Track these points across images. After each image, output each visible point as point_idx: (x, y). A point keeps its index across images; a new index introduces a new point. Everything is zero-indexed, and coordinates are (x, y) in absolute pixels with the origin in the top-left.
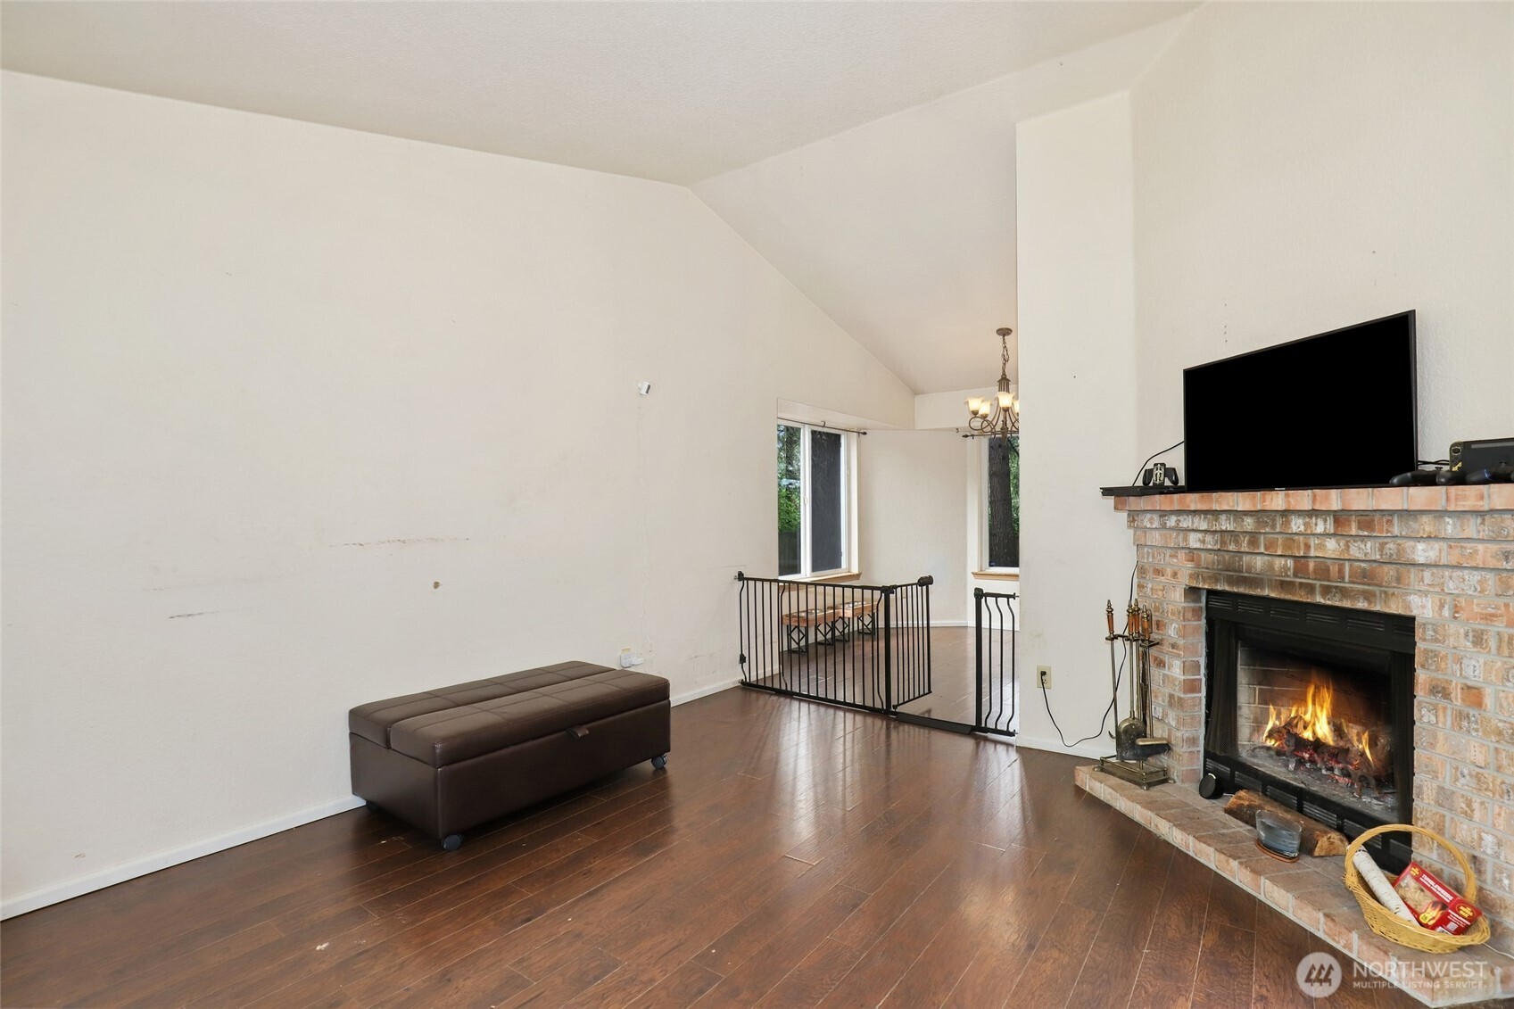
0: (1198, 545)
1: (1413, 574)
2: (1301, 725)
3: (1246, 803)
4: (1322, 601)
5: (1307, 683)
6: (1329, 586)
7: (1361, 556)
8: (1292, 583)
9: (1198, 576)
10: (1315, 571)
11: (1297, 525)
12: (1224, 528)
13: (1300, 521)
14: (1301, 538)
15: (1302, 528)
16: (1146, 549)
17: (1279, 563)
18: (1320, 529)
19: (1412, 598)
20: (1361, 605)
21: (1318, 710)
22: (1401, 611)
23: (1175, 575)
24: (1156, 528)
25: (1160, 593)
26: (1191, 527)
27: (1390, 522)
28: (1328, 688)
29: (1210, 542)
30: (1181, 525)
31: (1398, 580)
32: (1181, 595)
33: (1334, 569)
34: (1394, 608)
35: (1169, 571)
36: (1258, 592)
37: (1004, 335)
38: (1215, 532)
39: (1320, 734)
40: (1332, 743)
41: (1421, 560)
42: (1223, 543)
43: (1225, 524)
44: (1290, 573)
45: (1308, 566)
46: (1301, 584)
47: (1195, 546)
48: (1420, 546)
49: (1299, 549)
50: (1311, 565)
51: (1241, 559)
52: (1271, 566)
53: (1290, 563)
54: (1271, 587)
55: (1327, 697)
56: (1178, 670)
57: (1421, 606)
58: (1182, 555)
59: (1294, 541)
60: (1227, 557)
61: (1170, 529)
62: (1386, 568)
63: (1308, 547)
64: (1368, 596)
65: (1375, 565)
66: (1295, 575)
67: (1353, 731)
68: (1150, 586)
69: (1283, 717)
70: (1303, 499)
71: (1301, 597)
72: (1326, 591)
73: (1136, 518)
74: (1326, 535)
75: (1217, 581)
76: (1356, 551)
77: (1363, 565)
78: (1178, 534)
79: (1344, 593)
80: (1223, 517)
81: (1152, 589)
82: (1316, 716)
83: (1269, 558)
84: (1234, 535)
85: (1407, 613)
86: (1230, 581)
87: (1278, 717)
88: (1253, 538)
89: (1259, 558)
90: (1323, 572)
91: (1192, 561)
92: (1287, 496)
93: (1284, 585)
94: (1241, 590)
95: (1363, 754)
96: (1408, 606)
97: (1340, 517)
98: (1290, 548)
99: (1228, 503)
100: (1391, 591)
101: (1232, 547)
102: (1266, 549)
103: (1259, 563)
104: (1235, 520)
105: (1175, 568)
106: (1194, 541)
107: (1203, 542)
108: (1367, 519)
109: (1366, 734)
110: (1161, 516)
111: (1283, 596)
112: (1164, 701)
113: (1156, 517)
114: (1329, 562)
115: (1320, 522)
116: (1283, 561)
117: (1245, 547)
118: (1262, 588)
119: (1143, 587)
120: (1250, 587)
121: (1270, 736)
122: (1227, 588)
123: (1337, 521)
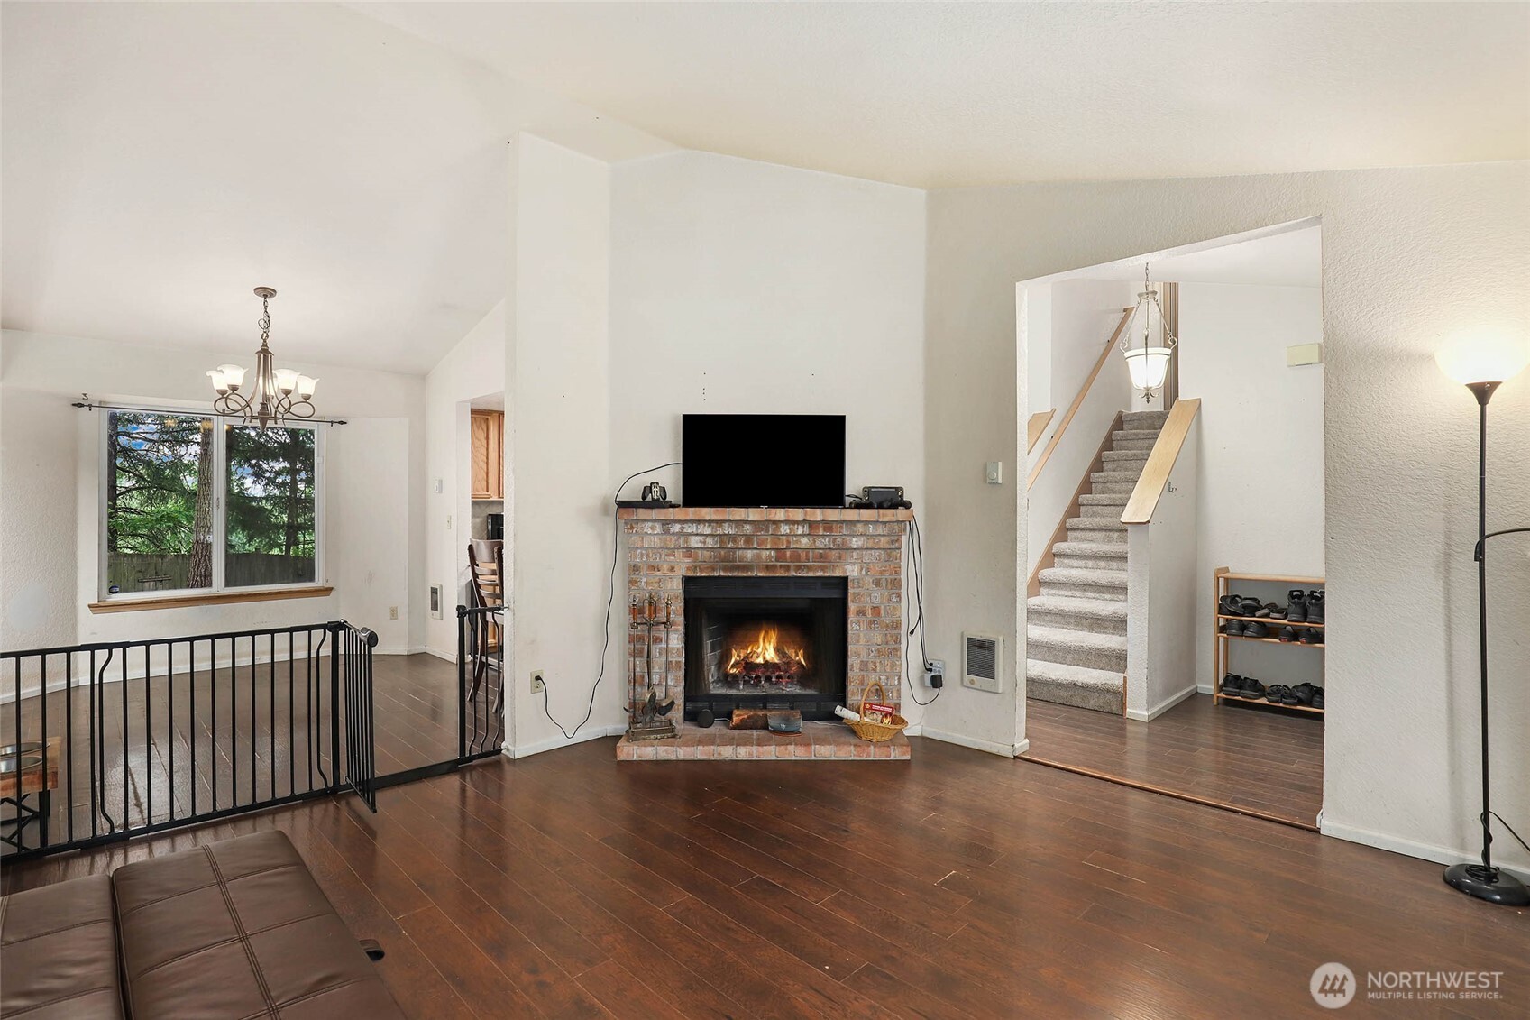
0: (699, 545)
1: (848, 554)
2: (755, 655)
3: (746, 716)
4: (795, 574)
5: (760, 631)
6: (801, 565)
7: (822, 546)
8: (774, 566)
9: (696, 567)
10: (791, 557)
11: (784, 529)
12: (727, 532)
13: (787, 527)
14: (785, 537)
15: (788, 531)
16: (639, 551)
17: (764, 554)
18: (800, 532)
19: (846, 567)
20: (819, 574)
21: (767, 645)
22: (841, 575)
23: (672, 569)
24: (657, 534)
25: (656, 585)
26: (695, 532)
27: (841, 527)
28: (774, 631)
29: (710, 542)
30: (685, 531)
31: (840, 558)
32: (678, 584)
33: (803, 555)
34: (838, 573)
35: (665, 566)
36: (750, 574)
37: (265, 296)
38: (717, 535)
39: (768, 658)
40: (777, 661)
41: (855, 547)
42: (721, 542)
43: (727, 529)
44: (773, 560)
45: (786, 555)
46: (781, 565)
47: (696, 546)
48: (854, 539)
49: (783, 545)
50: (788, 553)
51: (734, 553)
52: (759, 556)
53: (773, 553)
54: (759, 569)
55: (773, 637)
56: (676, 642)
57: (852, 571)
58: (679, 554)
59: (779, 539)
60: (723, 553)
61: (673, 534)
62: (834, 552)
63: (789, 542)
64: (823, 569)
65: (827, 551)
66: (777, 560)
67: (791, 652)
68: (644, 580)
69: (742, 655)
70: (797, 514)
71: (781, 574)
72: (798, 568)
73: (634, 526)
74: (803, 535)
75: (713, 570)
76: (820, 543)
77: (821, 551)
78: (679, 538)
79: (809, 568)
80: (727, 525)
81: (646, 583)
82: (766, 649)
83: (758, 551)
84: (733, 538)
85: (845, 575)
86: (725, 569)
87: (738, 656)
88: (748, 539)
89: (749, 551)
90: (796, 556)
91: (690, 557)
92: (786, 511)
93: (768, 567)
94: (735, 574)
95: (799, 663)
96: (845, 571)
97: (812, 525)
98: (776, 544)
99: (741, 516)
100: (836, 564)
101: (730, 545)
102: (758, 545)
103: (750, 554)
104: (736, 527)
105: (673, 564)
106: (695, 542)
107: (705, 543)
108: (828, 525)
109: (801, 651)
110: (663, 524)
111: (768, 575)
112: (660, 668)
113: (658, 525)
114: (800, 551)
115: (800, 528)
116: (768, 552)
117: (741, 544)
118: (752, 570)
119: (636, 582)
120: (743, 572)
121: (733, 667)
122: (722, 574)
123: (810, 527)
